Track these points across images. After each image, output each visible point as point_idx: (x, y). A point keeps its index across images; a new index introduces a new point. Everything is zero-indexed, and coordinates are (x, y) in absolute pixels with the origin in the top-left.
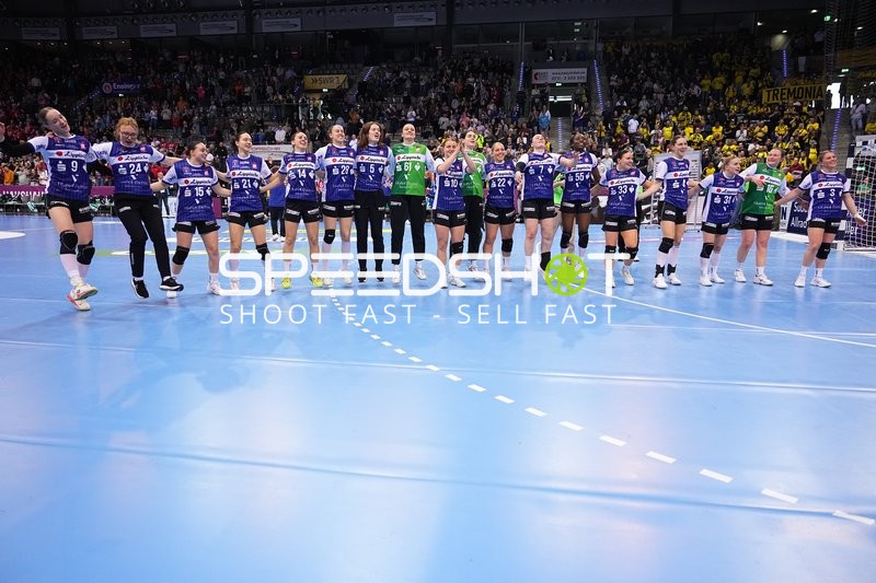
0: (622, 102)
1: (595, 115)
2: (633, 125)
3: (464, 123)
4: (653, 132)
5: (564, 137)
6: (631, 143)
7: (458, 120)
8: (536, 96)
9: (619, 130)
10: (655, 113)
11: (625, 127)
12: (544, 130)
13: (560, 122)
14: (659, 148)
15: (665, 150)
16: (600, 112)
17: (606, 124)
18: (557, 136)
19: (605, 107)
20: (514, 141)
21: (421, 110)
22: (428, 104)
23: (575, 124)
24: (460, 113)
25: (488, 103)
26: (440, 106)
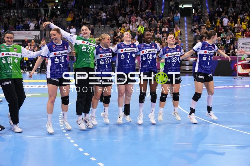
0: (219, 9)
1: (204, 16)
2: (226, 21)
3: (133, 20)
4: (236, 25)
5: (188, 27)
6: (224, 31)
7: (130, 18)
8: (173, 5)
9: (218, 24)
10: (238, 15)
11: (221, 22)
12: (177, 24)
13: (185, 19)
14: (240, 34)
15: (243, 35)
16: (207, 14)
17: (211, 21)
18: (184, 27)
19: (210, 12)
20: (161, 29)
21: (109, 13)
22: (113, 9)
23: (194, 21)
24: (131, 14)
25: (146, 9)
26: (120, 11)
